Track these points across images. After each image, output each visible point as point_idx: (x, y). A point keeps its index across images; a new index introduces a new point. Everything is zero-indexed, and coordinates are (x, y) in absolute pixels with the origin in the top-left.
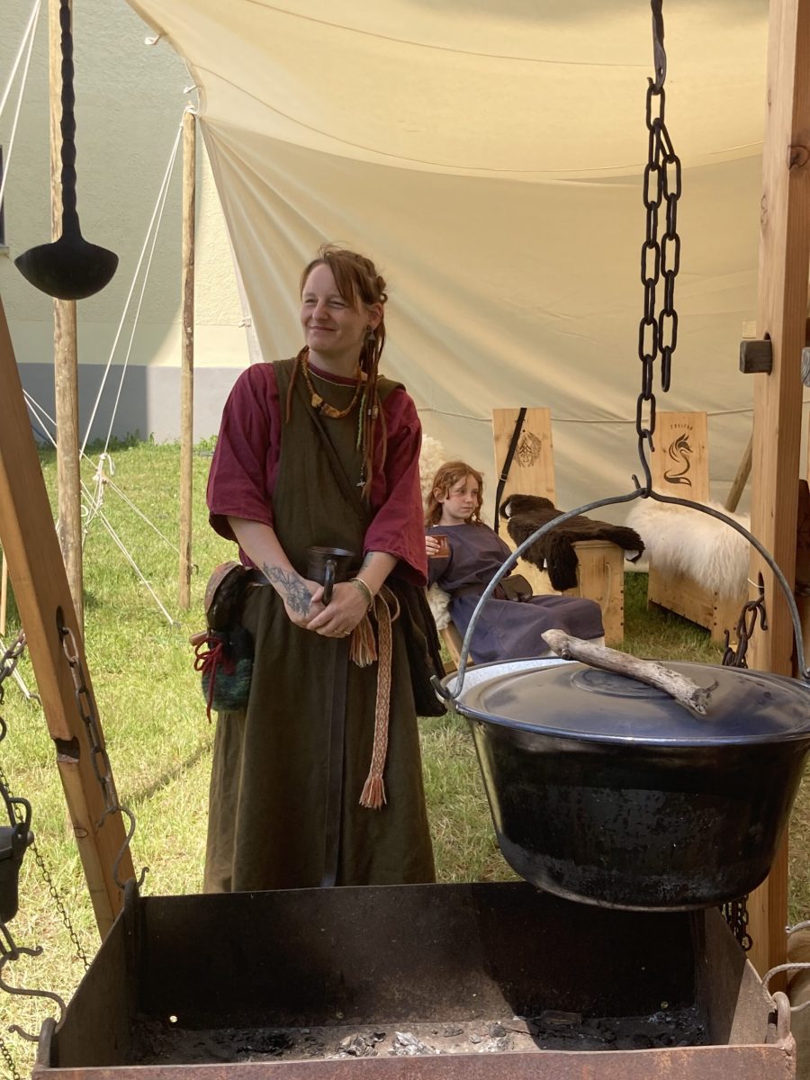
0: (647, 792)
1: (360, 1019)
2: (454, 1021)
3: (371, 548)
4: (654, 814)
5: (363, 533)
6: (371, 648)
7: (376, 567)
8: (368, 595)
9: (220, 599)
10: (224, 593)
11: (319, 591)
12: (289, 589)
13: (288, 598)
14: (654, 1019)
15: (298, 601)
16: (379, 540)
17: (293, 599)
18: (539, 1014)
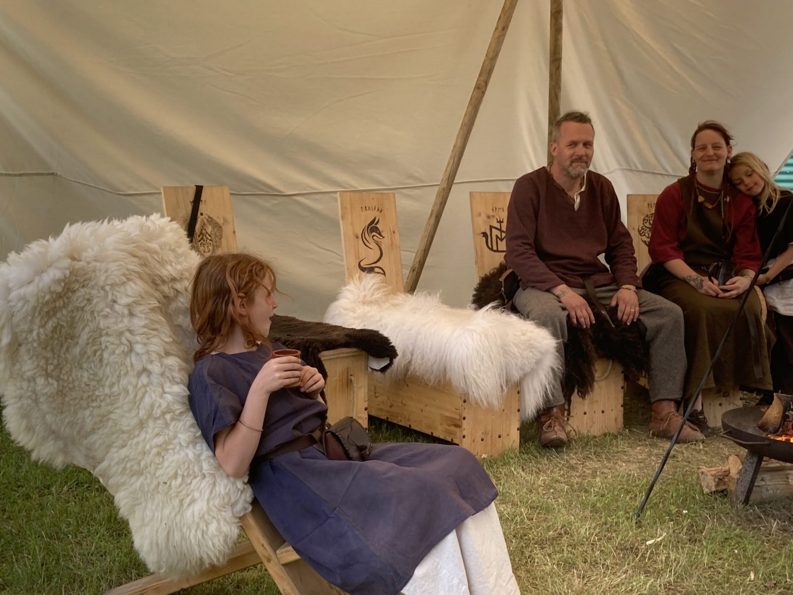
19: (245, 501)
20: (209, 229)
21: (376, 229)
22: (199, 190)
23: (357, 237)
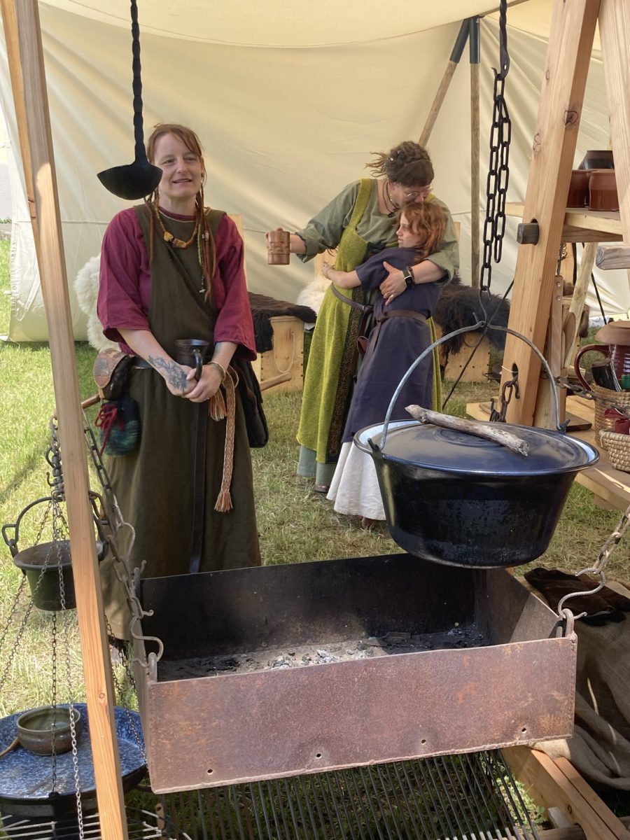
0: (500, 501)
1: (276, 646)
2: (333, 643)
3: (219, 340)
4: (502, 514)
5: (212, 329)
6: (222, 406)
7: (224, 351)
8: (221, 372)
9: (116, 379)
10: (118, 375)
11: (191, 372)
12: (170, 372)
13: (170, 379)
14: (451, 633)
15: (178, 381)
16: (224, 333)
17: (174, 379)
18: (384, 635)
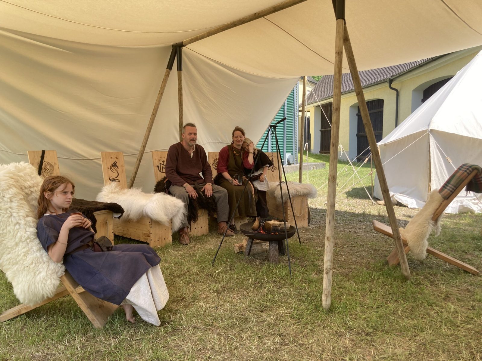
19: (62, 271)
20: (48, 167)
21: (116, 165)
22: (44, 152)
23: (108, 168)
